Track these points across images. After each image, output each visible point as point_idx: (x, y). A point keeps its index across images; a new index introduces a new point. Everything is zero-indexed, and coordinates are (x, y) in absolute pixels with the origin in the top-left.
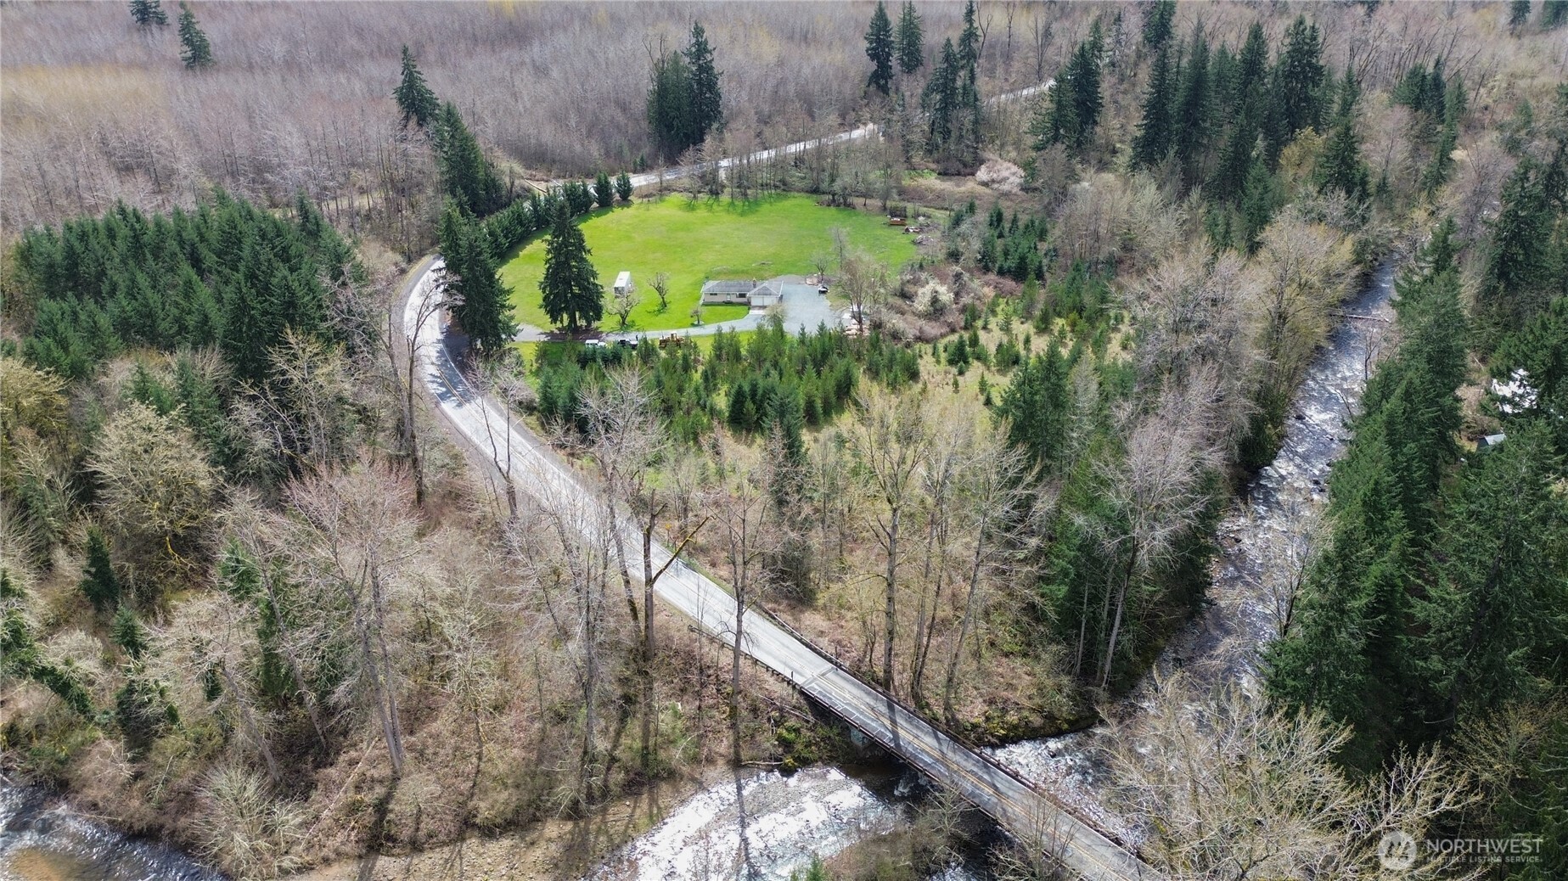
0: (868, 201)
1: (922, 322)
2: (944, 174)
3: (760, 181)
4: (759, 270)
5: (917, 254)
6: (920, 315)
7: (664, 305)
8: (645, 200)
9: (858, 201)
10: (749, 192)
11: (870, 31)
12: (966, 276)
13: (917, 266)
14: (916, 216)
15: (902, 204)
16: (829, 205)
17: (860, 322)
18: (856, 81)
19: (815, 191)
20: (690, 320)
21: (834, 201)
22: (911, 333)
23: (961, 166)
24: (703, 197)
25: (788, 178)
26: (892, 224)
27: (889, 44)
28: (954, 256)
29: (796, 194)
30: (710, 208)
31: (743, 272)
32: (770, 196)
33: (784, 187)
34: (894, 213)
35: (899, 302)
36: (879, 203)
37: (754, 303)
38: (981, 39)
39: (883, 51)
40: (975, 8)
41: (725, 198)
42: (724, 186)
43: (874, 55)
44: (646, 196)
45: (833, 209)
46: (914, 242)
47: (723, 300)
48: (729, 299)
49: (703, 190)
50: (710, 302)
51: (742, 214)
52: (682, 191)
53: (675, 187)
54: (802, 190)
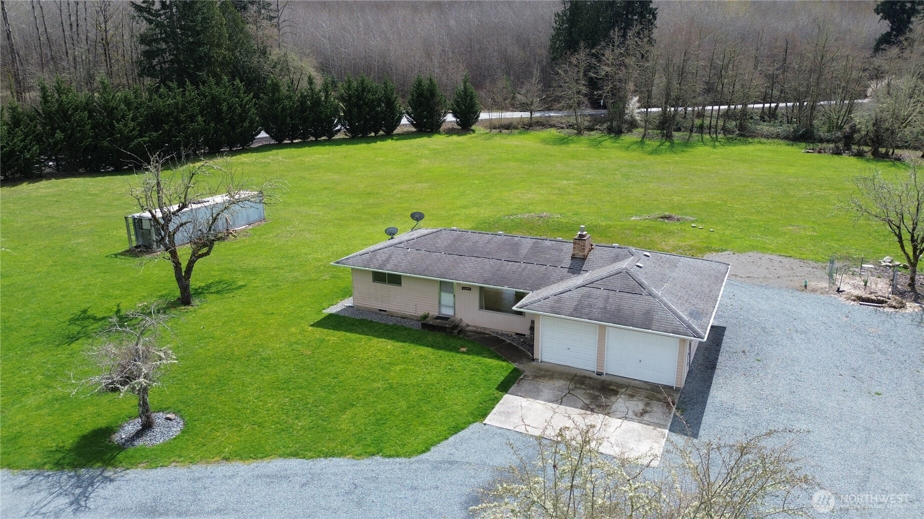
8: (495, 131)
10: (676, 134)
16: (837, 154)
19: (803, 137)
30: (596, 144)
32: (714, 140)
33: (743, 133)
37: (554, 346)
41: (631, 137)
42: (633, 125)
44: (499, 128)
47: (420, 313)
48: (447, 312)
49: (598, 127)
50: (370, 311)
51: (654, 152)
52: (562, 128)
53: (552, 123)
54: (778, 136)
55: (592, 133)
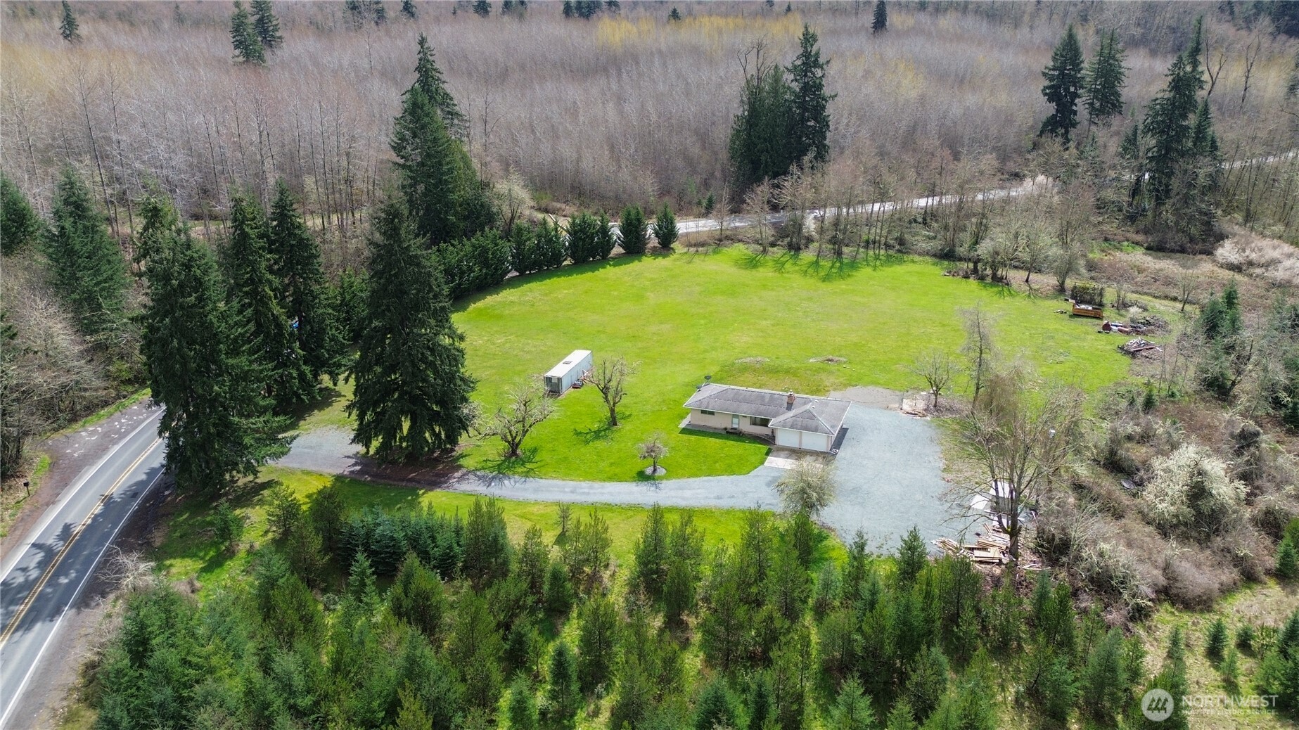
0: (1033, 276)
1: (1172, 549)
2: (1158, 248)
3: (865, 237)
4: (819, 370)
5: (1137, 377)
6: (1165, 528)
7: (613, 422)
8: (693, 250)
9: (1016, 277)
10: (845, 250)
11: (1051, 64)
12: (1267, 440)
13: (1140, 401)
14: (1122, 305)
15: (1092, 284)
16: (966, 277)
17: (1014, 532)
18: (1024, 128)
19: (947, 255)
20: (639, 465)
21: (975, 271)
22: (1145, 578)
23: (1186, 240)
24: (778, 252)
25: (907, 237)
26: (1076, 315)
27: (1077, 82)
28: (1219, 390)
29: (917, 258)
30: (779, 267)
31: (787, 371)
32: (877, 258)
33: (900, 248)
34: (1079, 296)
35: (1107, 484)
36: (1053, 281)
37: (783, 439)
38: (1207, 87)
39: (1067, 90)
40: (1203, 46)
41: (808, 256)
42: (809, 240)
43: (1053, 94)
44: (695, 245)
45: (973, 283)
46: (1123, 350)
47: (723, 427)
48: (735, 426)
49: (779, 243)
50: (699, 426)
51: (827, 278)
52: (748, 243)
53: (740, 237)
54: (927, 253)
55: (775, 249)
